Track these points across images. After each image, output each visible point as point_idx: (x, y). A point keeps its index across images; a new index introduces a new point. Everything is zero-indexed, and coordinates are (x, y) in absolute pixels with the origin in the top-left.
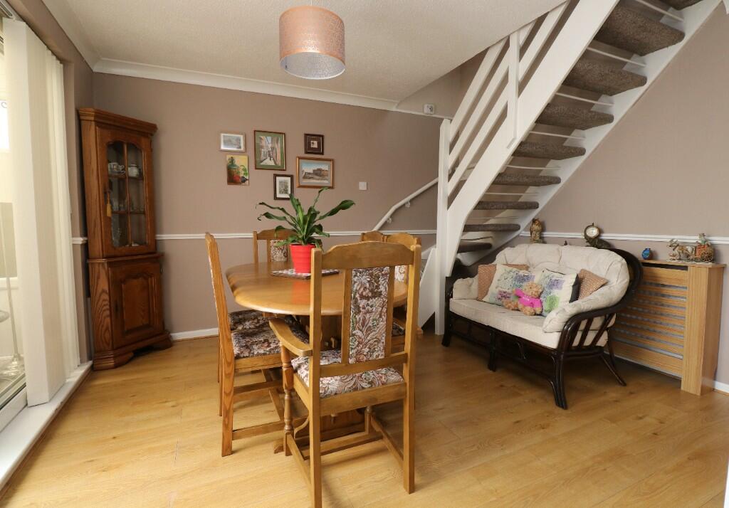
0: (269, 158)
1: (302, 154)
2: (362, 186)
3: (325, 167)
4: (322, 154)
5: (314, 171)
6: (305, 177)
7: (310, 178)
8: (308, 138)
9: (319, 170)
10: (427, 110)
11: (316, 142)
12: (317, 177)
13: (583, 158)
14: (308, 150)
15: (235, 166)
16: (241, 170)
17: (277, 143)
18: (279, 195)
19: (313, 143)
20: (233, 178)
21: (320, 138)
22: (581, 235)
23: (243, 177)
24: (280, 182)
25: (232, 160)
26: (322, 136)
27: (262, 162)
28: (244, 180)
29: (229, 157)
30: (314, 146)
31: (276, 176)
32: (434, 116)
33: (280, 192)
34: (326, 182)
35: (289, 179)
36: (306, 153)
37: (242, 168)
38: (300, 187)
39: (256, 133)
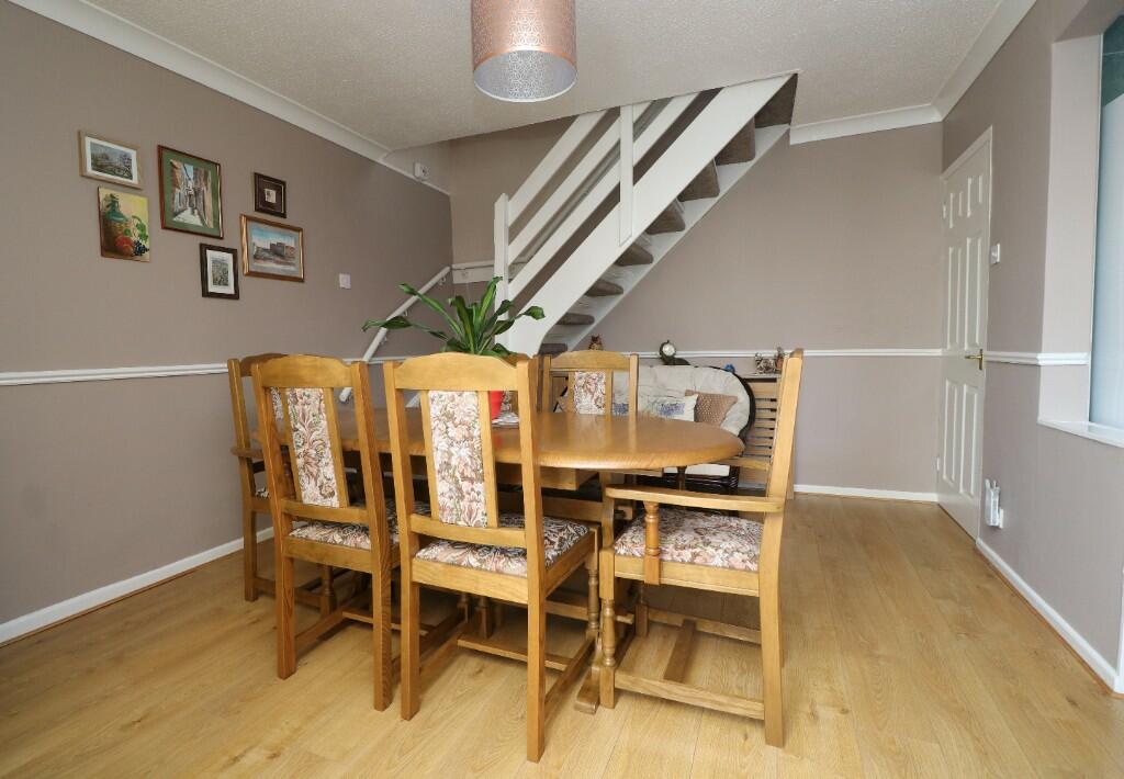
0: (189, 210)
1: (251, 212)
2: (344, 281)
3: (289, 241)
4: (284, 216)
5: (272, 245)
6: (256, 257)
7: (265, 259)
8: (261, 181)
9: (280, 244)
10: (419, 173)
11: (273, 193)
12: (278, 259)
13: (649, 268)
14: (262, 205)
15: (120, 215)
16: (132, 227)
17: (206, 180)
18: (212, 288)
19: (268, 194)
20: (115, 242)
21: (279, 186)
22: (656, 354)
23: (138, 244)
24: (214, 262)
25: (113, 202)
26: (284, 183)
27: (176, 214)
28: (141, 250)
29: (104, 193)
30: (269, 198)
31: (204, 248)
32: (425, 183)
33: (215, 282)
34: (292, 268)
35: (228, 257)
36: (257, 209)
37: (136, 221)
38: (251, 274)
39: (165, 153)
